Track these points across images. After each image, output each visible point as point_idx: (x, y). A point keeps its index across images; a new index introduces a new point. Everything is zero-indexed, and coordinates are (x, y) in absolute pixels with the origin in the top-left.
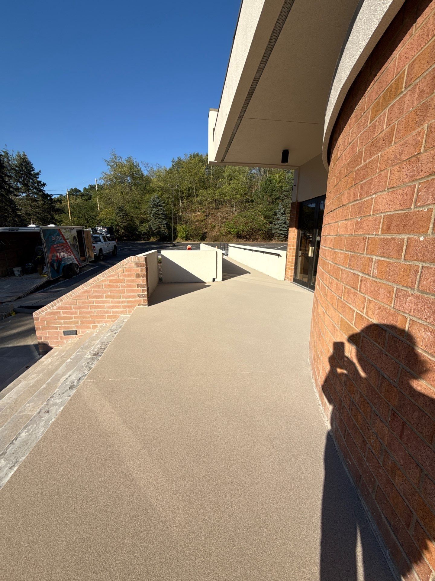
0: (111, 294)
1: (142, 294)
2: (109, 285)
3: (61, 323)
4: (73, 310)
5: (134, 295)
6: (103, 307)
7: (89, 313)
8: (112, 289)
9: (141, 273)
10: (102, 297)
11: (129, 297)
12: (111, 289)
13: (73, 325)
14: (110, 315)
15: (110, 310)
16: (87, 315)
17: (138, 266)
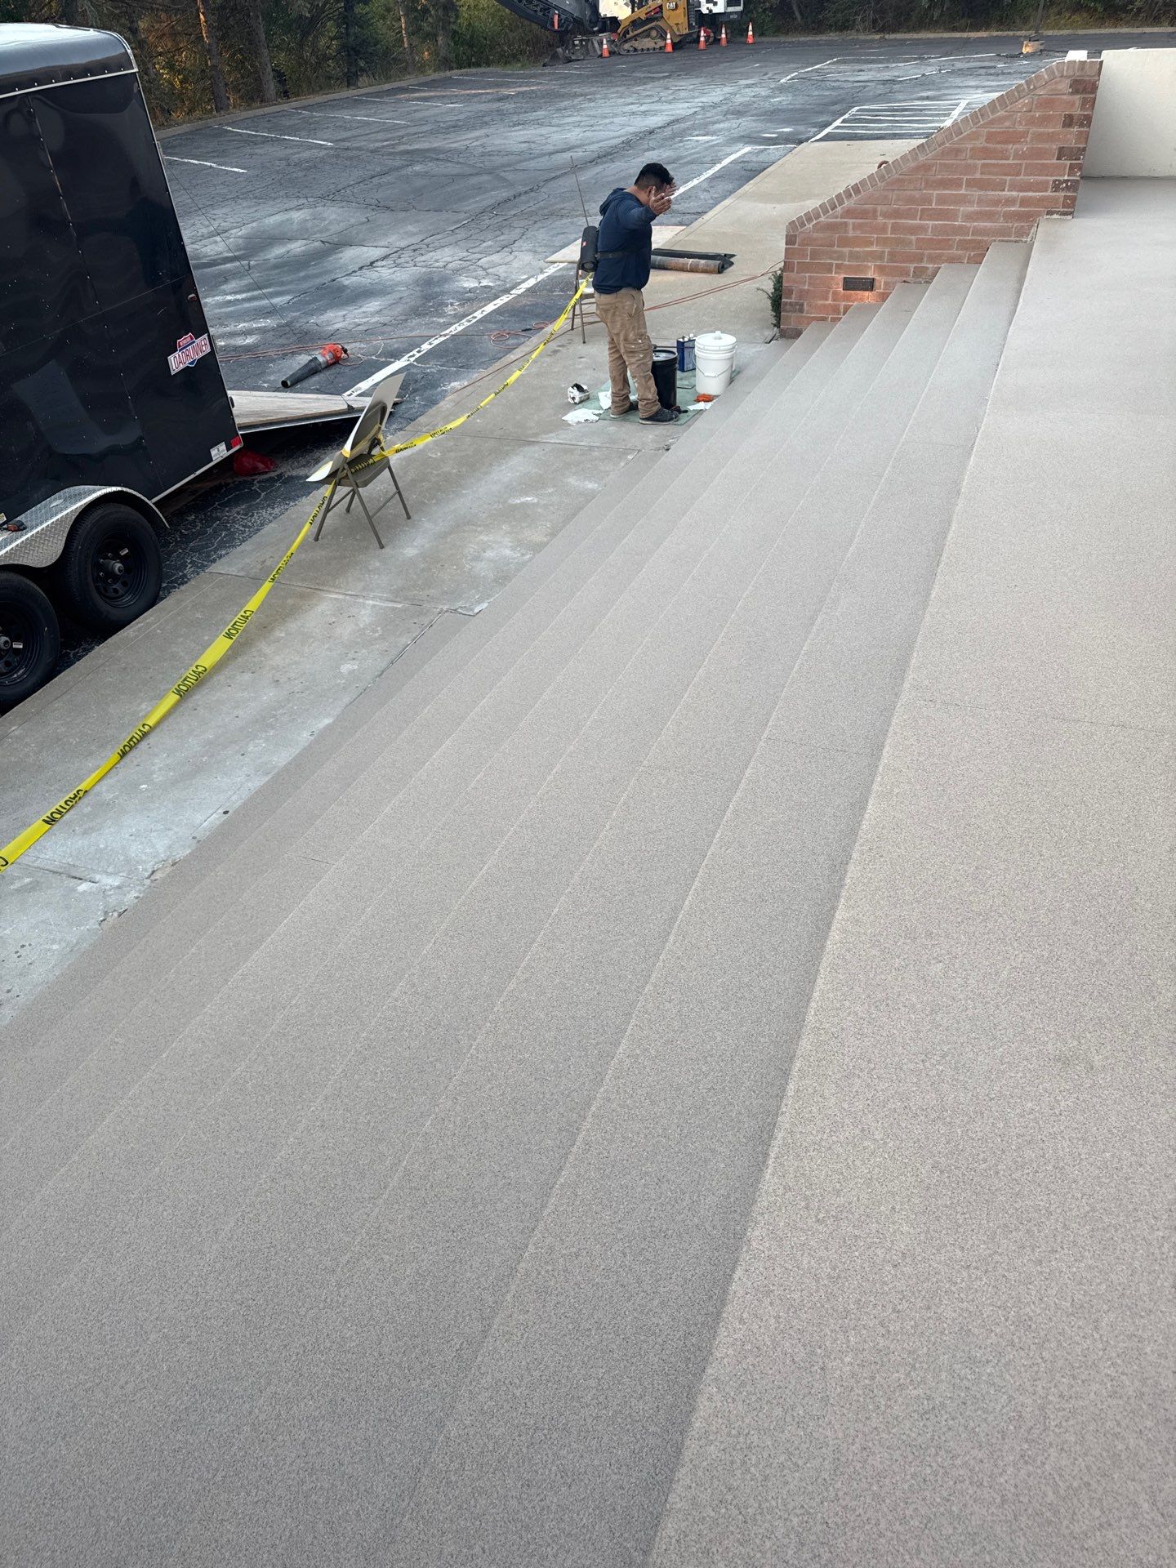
0: (984, 177)
1: (1066, 178)
2: (985, 149)
3: (841, 256)
4: (881, 220)
5: (1042, 182)
6: (952, 215)
7: (913, 230)
8: (989, 161)
9: (1079, 112)
10: (957, 184)
11: (1029, 187)
12: (986, 162)
13: (870, 264)
14: (965, 240)
15: (968, 224)
16: (909, 237)
17: (1075, 92)
